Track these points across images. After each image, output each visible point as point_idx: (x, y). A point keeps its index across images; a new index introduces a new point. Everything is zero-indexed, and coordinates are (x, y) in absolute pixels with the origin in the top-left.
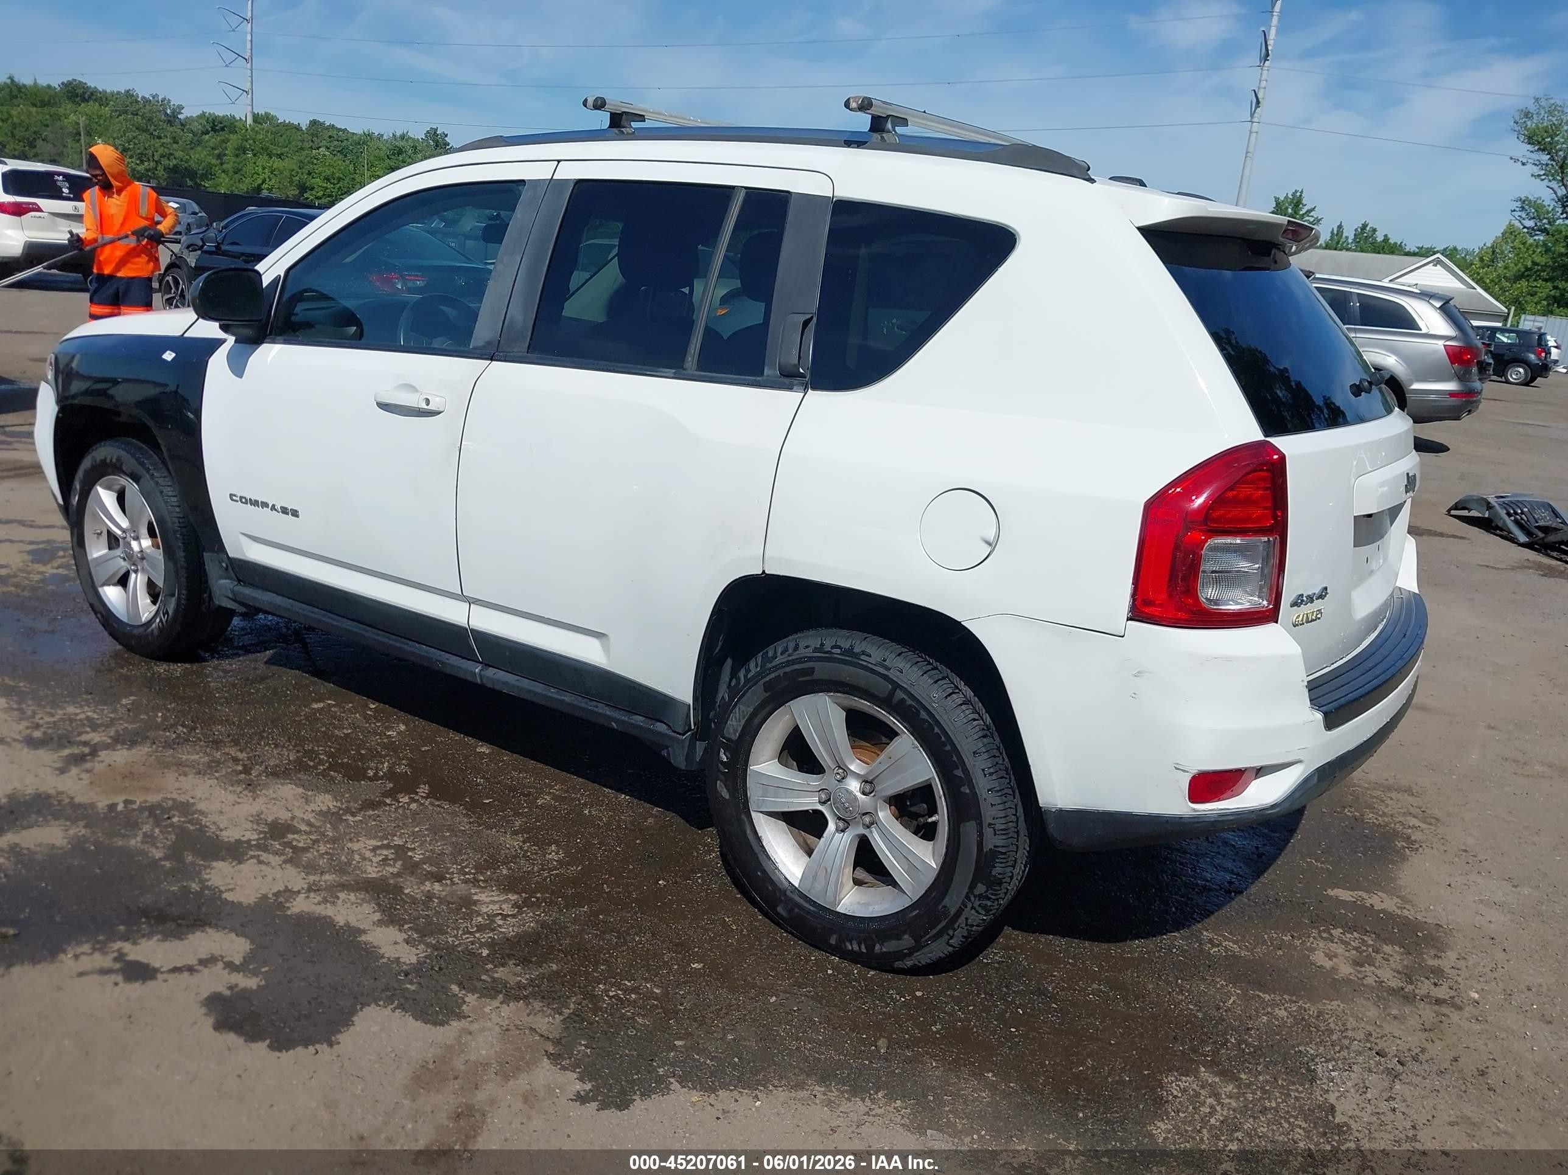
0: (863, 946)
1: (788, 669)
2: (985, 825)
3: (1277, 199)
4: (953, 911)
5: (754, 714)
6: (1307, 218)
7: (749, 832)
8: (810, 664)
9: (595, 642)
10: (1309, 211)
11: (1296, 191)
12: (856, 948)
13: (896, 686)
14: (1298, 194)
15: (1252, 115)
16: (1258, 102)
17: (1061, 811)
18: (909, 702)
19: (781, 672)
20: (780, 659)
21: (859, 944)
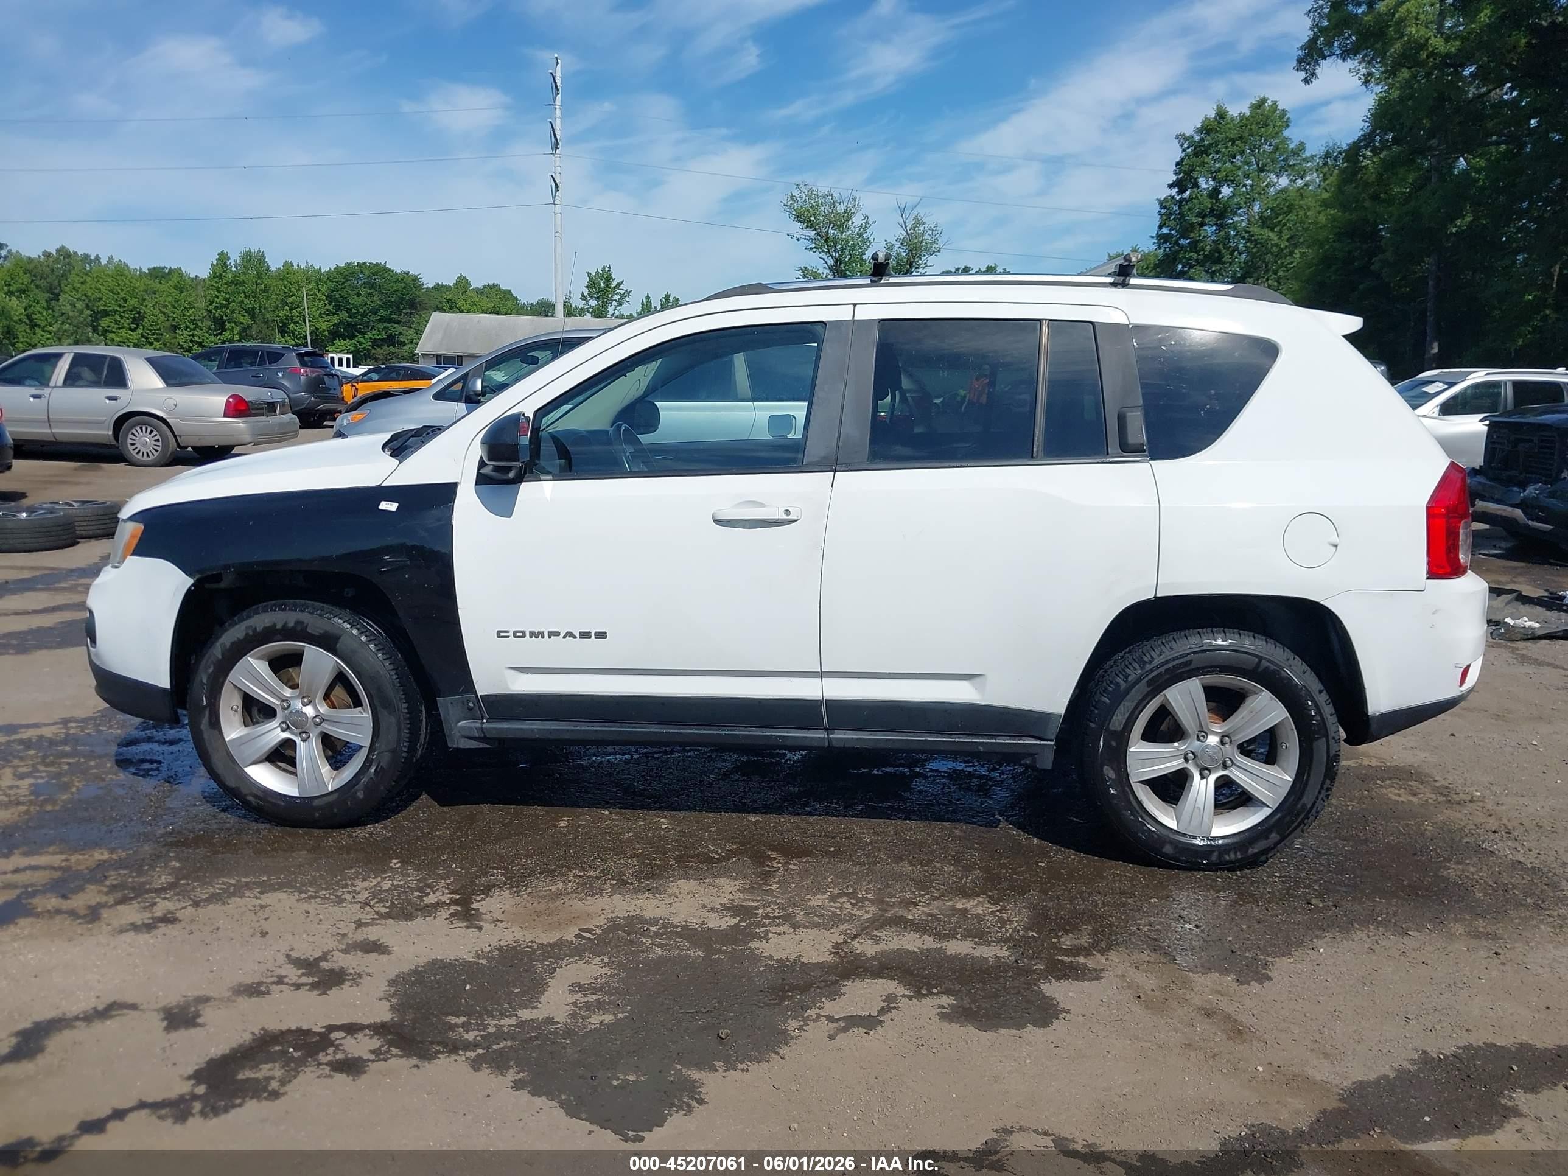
0: (1238, 854)
1: (1169, 665)
2: (1330, 738)
3: (589, 274)
4: (1309, 806)
5: (1136, 707)
6: (618, 291)
7: (1132, 799)
8: (1189, 658)
9: (964, 684)
10: (619, 284)
11: (605, 267)
12: (1232, 856)
13: (1261, 658)
14: (607, 269)
15: (554, 198)
16: (557, 186)
17: (1382, 715)
18: (1273, 667)
19: (1162, 669)
20: (1157, 662)
21: (1235, 853)
